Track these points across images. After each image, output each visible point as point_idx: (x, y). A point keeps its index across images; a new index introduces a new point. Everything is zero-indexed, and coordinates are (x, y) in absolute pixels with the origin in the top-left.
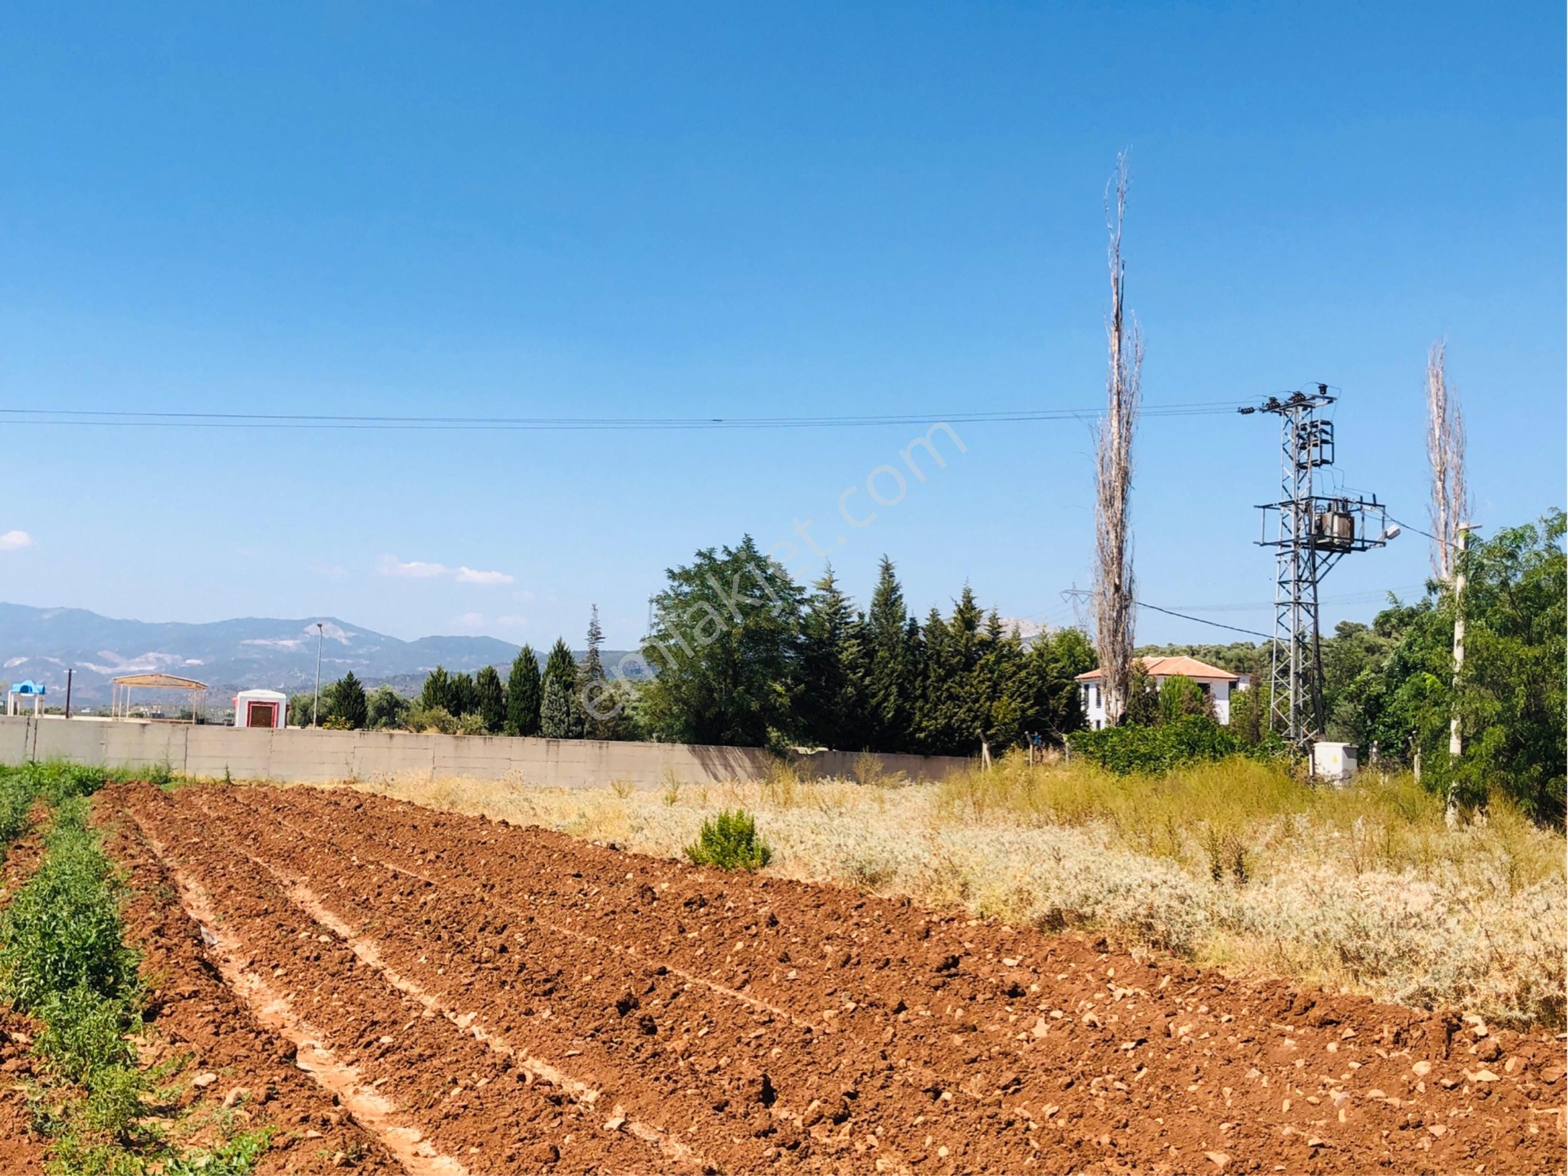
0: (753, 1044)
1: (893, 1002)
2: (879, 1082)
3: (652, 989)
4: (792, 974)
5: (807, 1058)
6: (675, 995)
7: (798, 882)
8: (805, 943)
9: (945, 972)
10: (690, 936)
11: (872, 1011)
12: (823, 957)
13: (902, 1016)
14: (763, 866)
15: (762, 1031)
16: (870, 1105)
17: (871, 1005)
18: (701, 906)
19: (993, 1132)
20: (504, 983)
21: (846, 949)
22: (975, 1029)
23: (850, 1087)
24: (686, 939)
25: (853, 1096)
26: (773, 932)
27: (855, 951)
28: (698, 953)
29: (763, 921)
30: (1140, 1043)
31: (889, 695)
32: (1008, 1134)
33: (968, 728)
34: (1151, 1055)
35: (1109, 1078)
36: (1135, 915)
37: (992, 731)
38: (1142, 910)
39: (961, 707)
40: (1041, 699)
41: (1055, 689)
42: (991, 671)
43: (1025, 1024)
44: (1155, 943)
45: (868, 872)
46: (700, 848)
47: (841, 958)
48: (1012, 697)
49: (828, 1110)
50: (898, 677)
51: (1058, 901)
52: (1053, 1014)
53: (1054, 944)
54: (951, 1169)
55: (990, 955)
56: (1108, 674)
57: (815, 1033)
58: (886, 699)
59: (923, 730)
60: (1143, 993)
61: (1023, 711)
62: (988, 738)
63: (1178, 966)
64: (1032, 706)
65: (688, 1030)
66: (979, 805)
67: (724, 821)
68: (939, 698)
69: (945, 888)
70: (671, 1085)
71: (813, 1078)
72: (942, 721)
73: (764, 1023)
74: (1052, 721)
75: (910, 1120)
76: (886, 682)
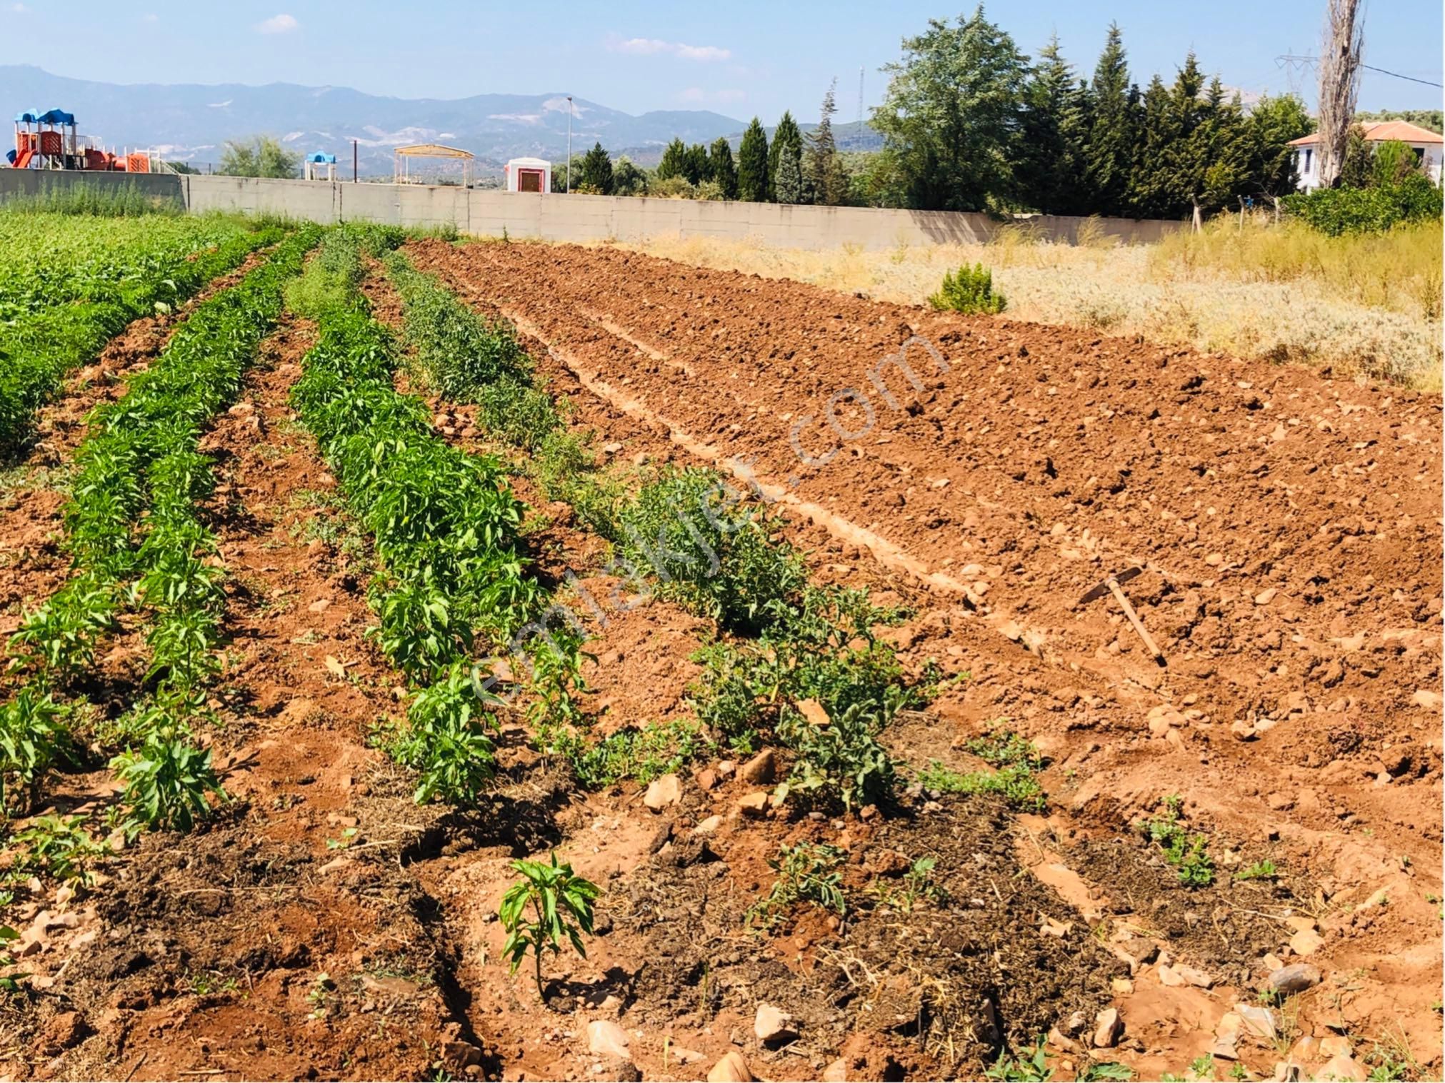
0: (1032, 438)
1: (1149, 410)
2: (1150, 463)
3: (933, 399)
4: (1052, 391)
5: (1082, 448)
6: (956, 404)
7: (1036, 324)
8: (1056, 368)
9: (1189, 390)
10: (954, 362)
11: (1128, 417)
12: (1073, 380)
13: (1157, 421)
14: (999, 312)
15: (1039, 428)
16: (1143, 479)
17: (1128, 412)
18: (956, 341)
19: (1256, 497)
20: (810, 392)
21: (1094, 374)
22: (1224, 430)
23: (1125, 468)
24: (950, 364)
25: (1127, 473)
26: (1025, 361)
27: (1102, 375)
28: (964, 375)
29: (1015, 352)
30: (1371, 443)
31: (1106, 162)
32: (1269, 498)
33: (1180, 193)
34: (1381, 452)
35: (1349, 464)
36: (1358, 349)
37: (1204, 195)
38: (1366, 345)
39: (1175, 173)
40: (1255, 164)
41: (1270, 154)
42: (1208, 137)
43: (1264, 430)
44: (1374, 374)
45: (1100, 315)
46: (940, 296)
47: (1091, 380)
48: (1226, 162)
49: (1106, 483)
50: (1116, 144)
51: (1285, 338)
52: (1292, 421)
53: (1282, 373)
54: (1219, 524)
55: (1225, 380)
56: (1326, 138)
57: (1087, 430)
58: (1102, 165)
59: (1137, 195)
60: (1369, 409)
61: (1236, 175)
62: (1200, 202)
63: (1399, 390)
64: (1246, 171)
65: (970, 429)
66: (1190, 263)
67: (964, 272)
68: (1154, 164)
69: (1174, 328)
70: (972, 463)
71: (1089, 462)
72: (1156, 186)
73: (1040, 423)
74: (1265, 185)
75: (1180, 490)
76: (1104, 149)
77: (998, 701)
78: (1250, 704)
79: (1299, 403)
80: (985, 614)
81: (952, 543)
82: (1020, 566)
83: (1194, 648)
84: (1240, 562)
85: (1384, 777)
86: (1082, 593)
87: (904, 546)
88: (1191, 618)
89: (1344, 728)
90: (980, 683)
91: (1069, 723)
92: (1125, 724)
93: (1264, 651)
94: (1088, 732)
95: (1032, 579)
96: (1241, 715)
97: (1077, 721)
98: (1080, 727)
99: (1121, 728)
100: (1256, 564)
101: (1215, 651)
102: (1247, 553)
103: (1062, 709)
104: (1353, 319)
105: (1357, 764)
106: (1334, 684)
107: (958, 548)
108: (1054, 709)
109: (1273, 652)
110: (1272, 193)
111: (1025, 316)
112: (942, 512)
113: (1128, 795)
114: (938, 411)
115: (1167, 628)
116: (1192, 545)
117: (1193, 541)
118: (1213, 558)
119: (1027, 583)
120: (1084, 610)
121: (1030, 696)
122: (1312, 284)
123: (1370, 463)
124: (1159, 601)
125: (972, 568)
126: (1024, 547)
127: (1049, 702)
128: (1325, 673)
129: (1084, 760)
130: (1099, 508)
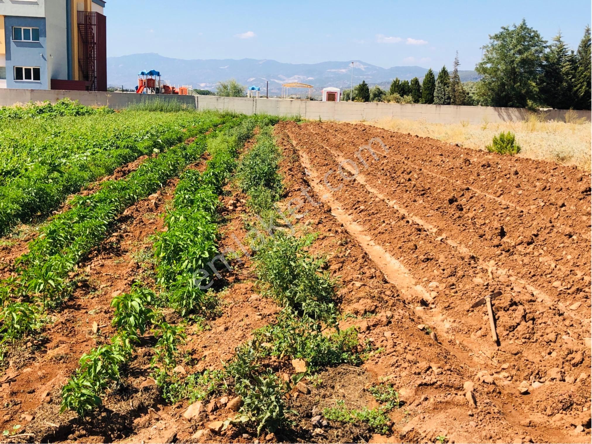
0: (499, 216)
1: (561, 203)
2: (547, 231)
3: (463, 195)
4: (520, 192)
5: (520, 221)
6: (471, 198)
7: (530, 159)
8: (528, 181)
9: (586, 193)
10: (482, 177)
11: (551, 206)
12: (535, 186)
13: (563, 209)
14: (517, 153)
15: (503, 211)
16: (542, 239)
17: (551, 204)
18: (488, 167)
20: (407, 191)
21: (545, 184)
23: (535, 232)
24: (480, 178)
25: (536, 236)
26: (516, 177)
27: (549, 184)
28: (484, 183)
29: (512, 173)
45: (561, 156)
46: (492, 146)
47: (542, 187)
49: (526, 239)
54: (571, 264)
57: (525, 213)
65: (474, 210)
67: (502, 136)
70: (464, 228)
71: (521, 229)
73: (505, 208)
75: (558, 245)
81: (430, 270)
82: (453, 285)
84: (569, 286)
86: (474, 302)
87: (410, 270)
90: (388, 355)
95: (456, 292)
100: (575, 288)
102: (573, 282)
107: (432, 273)
111: (528, 155)
112: (431, 254)
114: (463, 201)
115: (504, 326)
116: (549, 276)
117: (550, 273)
118: (556, 284)
119: (453, 294)
120: (473, 311)
124: (508, 309)
125: (434, 284)
126: (458, 275)
130: (512, 254)
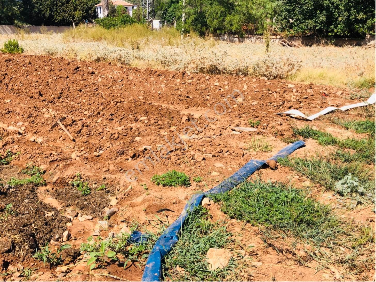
0: (34, 86)
1: (66, 76)
2: (67, 90)
3: (4, 78)
4: (39, 73)
5: (48, 88)
6: (11, 79)
7: (33, 55)
8: (39, 67)
9: (76, 70)
10: (10, 67)
11: (61, 79)
12: (45, 70)
13: (68, 79)
14: (22, 53)
15: (36, 83)
16: (66, 94)
17: (60, 77)
18: (10, 61)
19: (95, 96)
21: (50, 68)
22: (85, 80)
23: (61, 92)
24: (9, 68)
25: (62, 93)
26: (31, 65)
27: (52, 68)
28: (13, 70)
29: (27, 63)
30: (122, 80)
31: (47, 10)
32: (98, 96)
33: (69, 19)
34: (124, 82)
35: (117, 86)
36: (117, 57)
37: (75, 19)
38: (119, 56)
39: (66, 13)
40: (87, 11)
41: (90, 8)
42: (74, 4)
43: (96, 79)
44: (121, 63)
45: (51, 52)
46: (4, 49)
47: (49, 69)
48: (79, 10)
49: (56, 96)
50: (49, 6)
51: (99, 55)
52: (102, 76)
53: (99, 64)
54: (87, 104)
55: (85, 67)
56: (103, 4)
57: (49, 83)
58: (46, 11)
59: (57, 20)
60: (121, 72)
61: (82, 14)
62: (74, 21)
63: (127, 67)
64: (85, 13)
65: (17, 85)
66: (74, 37)
67: (10, 42)
68: (60, 11)
69: (71, 54)
70: (18, 95)
71: (51, 91)
72: (62, 17)
73: (36, 82)
74: (90, 17)
75: (76, 96)
76: (46, 7)
77: (30, 158)
78: (97, 148)
79: (104, 72)
80: (25, 136)
81: (13, 117)
82: (33, 121)
83: (82, 136)
84: (92, 113)
85: (130, 159)
86: (51, 126)
88: (80, 128)
89: (120, 149)
90: (24, 154)
91: (50, 160)
92: (65, 158)
93: (99, 134)
94: (55, 162)
95: (37, 124)
96: (95, 151)
97: (52, 159)
98: (53, 161)
99: (64, 159)
100: (96, 113)
101: (87, 136)
102: (94, 110)
103: (47, 157)
104: (115, 50)
105: (124, 157)
106: (117, 139)
107: (15, 119)
108: (45, 157)
109: (102, 134)
110: (92, 18)
111: (30, 53)
112: (9, 109)
113: (67, 176)
114: (7, 81)
115: (74, 132)
116: (80, 110)
117: (80, 109)
118: (86, 113)
119: (36, 125)
120: (52, 130)
121: (38, 155)
122: (105, 42)
123: (122, 85)
124: (72, 125)
125: (20, 124)
126: (34, 116)
127: (44, 156)
128: (114, 137)
129: (55, 169)
130: (54, 103)
